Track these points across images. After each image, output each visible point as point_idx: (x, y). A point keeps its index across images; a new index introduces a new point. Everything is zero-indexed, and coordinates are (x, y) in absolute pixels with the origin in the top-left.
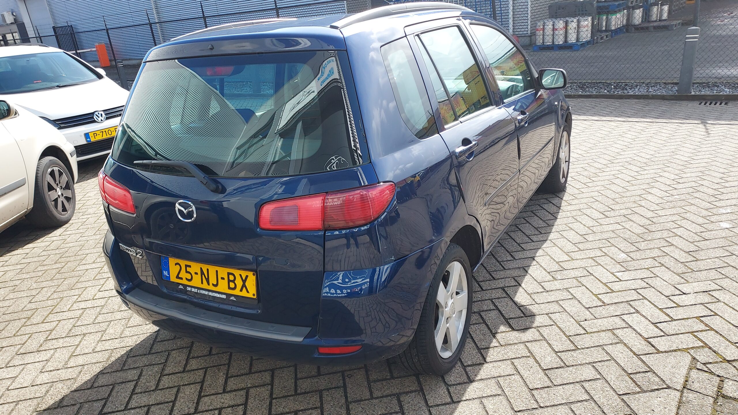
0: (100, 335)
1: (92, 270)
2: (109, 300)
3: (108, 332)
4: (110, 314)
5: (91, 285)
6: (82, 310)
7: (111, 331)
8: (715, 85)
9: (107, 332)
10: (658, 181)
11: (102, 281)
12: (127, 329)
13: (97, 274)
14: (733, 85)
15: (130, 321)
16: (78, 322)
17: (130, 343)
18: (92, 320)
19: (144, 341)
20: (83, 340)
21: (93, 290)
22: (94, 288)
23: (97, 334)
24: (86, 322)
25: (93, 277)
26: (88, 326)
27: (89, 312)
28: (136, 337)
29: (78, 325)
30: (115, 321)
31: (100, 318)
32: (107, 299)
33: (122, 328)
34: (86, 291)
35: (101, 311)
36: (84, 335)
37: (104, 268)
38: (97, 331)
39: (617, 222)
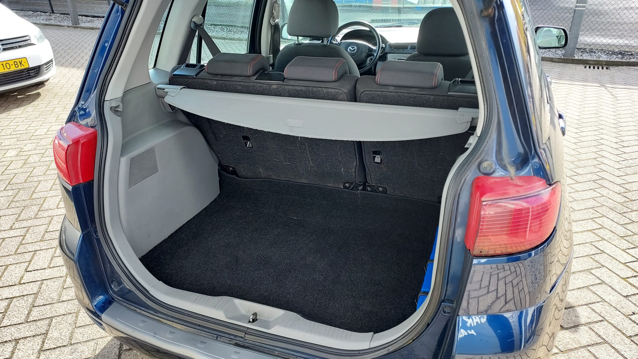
0: (39, 340)
1: (11, 239)
2: (43, 285)
3: (52, 335)
4: (49, 307)
5: (13, 262)
6: (7, 301)
7: (54, 334)
8: (591, 51)
9: (49, 335)
10: (603, 144)
11: (28, 257)
12: (77, 330)
13: (19, 246)
14: (608, 52)
15: (79, 318)
16: (4, 320)
17: (87, 353)
18: (24, 317)
19: (106, 350)
20: (17, 350)
21: (18, 269)
22: (18, 266)
23: (35, 339)
24: (16, 321)
25: (15, 250)
26: (20, 326)
27: (17, 303)
28: (92, 343)
29: (5, 325)
30: (58, 318)
31: (35, 314)
32: (39, 283)
33: (70, 328)
34: (8, 270)
35: (34, 301)
36: (17, 341)
37: (27, 237)
38: (34, 333)
39: (591, 188)
